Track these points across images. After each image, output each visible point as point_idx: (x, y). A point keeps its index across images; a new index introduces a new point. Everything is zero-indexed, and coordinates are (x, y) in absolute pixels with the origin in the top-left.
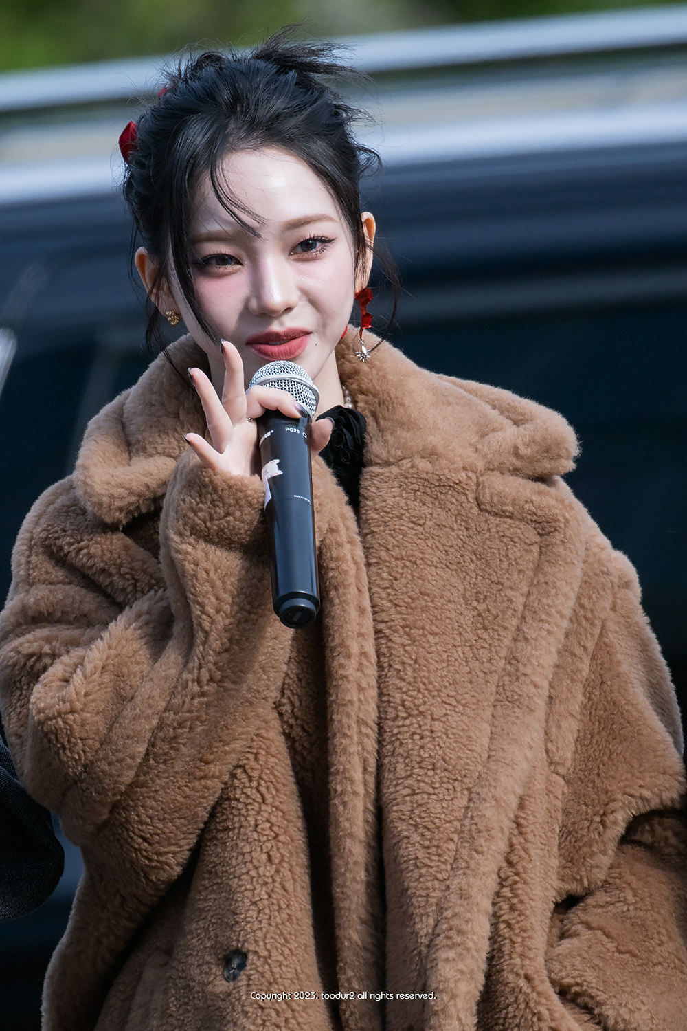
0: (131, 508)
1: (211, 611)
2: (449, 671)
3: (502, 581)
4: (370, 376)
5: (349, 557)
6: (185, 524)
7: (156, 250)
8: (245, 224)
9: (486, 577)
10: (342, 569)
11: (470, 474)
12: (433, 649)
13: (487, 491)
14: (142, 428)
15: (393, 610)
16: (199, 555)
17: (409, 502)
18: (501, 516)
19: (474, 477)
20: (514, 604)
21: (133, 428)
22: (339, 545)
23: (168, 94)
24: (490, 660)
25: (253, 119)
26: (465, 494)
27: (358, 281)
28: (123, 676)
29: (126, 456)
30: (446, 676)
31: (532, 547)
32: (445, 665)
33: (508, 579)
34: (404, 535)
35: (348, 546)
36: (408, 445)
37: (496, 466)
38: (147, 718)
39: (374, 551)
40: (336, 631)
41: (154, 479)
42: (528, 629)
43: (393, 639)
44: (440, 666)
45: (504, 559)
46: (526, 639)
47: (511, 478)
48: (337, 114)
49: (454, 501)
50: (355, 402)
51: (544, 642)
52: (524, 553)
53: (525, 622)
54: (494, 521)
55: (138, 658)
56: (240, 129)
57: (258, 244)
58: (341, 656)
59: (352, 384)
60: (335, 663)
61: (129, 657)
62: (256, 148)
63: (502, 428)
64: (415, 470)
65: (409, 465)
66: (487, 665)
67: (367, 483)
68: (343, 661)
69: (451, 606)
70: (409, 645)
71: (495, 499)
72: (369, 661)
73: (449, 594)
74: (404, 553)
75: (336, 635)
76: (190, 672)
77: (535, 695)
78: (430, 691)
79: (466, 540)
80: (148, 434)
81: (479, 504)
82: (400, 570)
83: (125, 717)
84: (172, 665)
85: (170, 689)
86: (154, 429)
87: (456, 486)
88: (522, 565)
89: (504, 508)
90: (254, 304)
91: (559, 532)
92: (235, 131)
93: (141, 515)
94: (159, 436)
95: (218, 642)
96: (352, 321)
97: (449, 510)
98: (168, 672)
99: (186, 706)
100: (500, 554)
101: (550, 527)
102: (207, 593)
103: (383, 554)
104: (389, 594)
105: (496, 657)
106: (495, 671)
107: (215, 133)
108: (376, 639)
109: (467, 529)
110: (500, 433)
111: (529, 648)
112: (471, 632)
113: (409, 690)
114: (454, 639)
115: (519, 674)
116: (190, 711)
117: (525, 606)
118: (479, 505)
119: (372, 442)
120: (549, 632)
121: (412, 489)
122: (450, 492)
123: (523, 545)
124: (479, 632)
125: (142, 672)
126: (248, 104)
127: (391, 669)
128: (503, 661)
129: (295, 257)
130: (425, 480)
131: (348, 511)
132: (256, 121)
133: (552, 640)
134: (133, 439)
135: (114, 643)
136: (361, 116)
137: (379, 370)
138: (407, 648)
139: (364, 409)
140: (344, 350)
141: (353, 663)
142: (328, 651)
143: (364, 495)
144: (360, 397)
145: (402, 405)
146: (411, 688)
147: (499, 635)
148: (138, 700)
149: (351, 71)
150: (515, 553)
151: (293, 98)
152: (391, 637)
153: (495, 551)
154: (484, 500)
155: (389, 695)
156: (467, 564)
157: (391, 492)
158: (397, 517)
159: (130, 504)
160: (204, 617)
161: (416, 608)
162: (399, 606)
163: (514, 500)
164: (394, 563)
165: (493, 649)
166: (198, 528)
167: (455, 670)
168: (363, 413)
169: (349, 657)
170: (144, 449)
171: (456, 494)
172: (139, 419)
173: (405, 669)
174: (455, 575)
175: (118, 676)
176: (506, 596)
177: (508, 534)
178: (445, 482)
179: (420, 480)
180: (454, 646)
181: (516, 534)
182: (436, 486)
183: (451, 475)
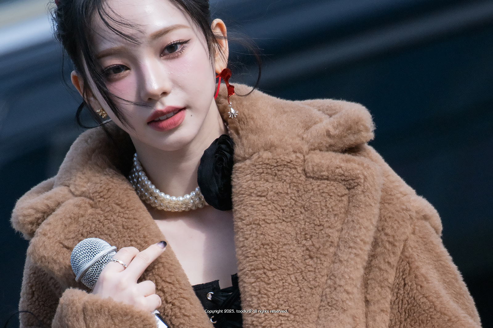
2: (283, 293)
3: (323, 223)
9: (311, 222)
11: (298, 155)
13: (310, 164)
17: (256, 183)
18: (321, 179)
19: (301, 156)
20: (331, 238)
24: (314, 279)
26: (295, 168)
31: (343, 198)
32: (280, 289)
33: (327, 221)
34: (252, 206)
36: (255, 144)
37: (316, 146)
42: (342, 253)
44: (276, 291)
45: (324, 208)
46: (340, 261)
49: (288, 174)
51: (353, 262)
52: (337, 202)
53: (339, 249)
54: (316, 183)
63: (321, 121)
64: (260, 159)
65: (257, 157)
66: (312, 282)
69: (286, 247)
73: (284, 240)
74: (251, 219)
77: (347, 299)
79: (297, 199)
82: (249, 232)
87: (289, 164)
88: (336, 211)
89: (322, 174)
90: (142, 94)
91: (360, 186)
97: (285, 181)
100: (321, 205)
101: (355, 183)
103: (240, 224)
106: (318, 286)
109: (298, 191)
111: (343, 267)
112: (301, 262)
114: (288, 270)
115: (336, 286)
117: (339, 238)
118: (306, 174)
120: (357, 255)
121: (258, 173)
122: (285, 169)
123: (337, 197)
124: (307, 261)
129: (165, 57)
130: (267, 164)
133: (358, 260)
138: (253, 285)
145: (253, 119)
147: (321, 260)
150: (331, 203)
153: (317, 203)
154: (308, 171)
156: (298, 216)
161: (259, 255)
163: (328, 167)
165: (317, 271)
167: (288, 291)
171: (289, 169)
174: (289, 225)
176: (326, 233)
177: (326, 190)
178: (281, 163)
179: (264, 165)
180: (288, 274)
181: (331, 190)
182: (275, 167)
183: (284, 158)
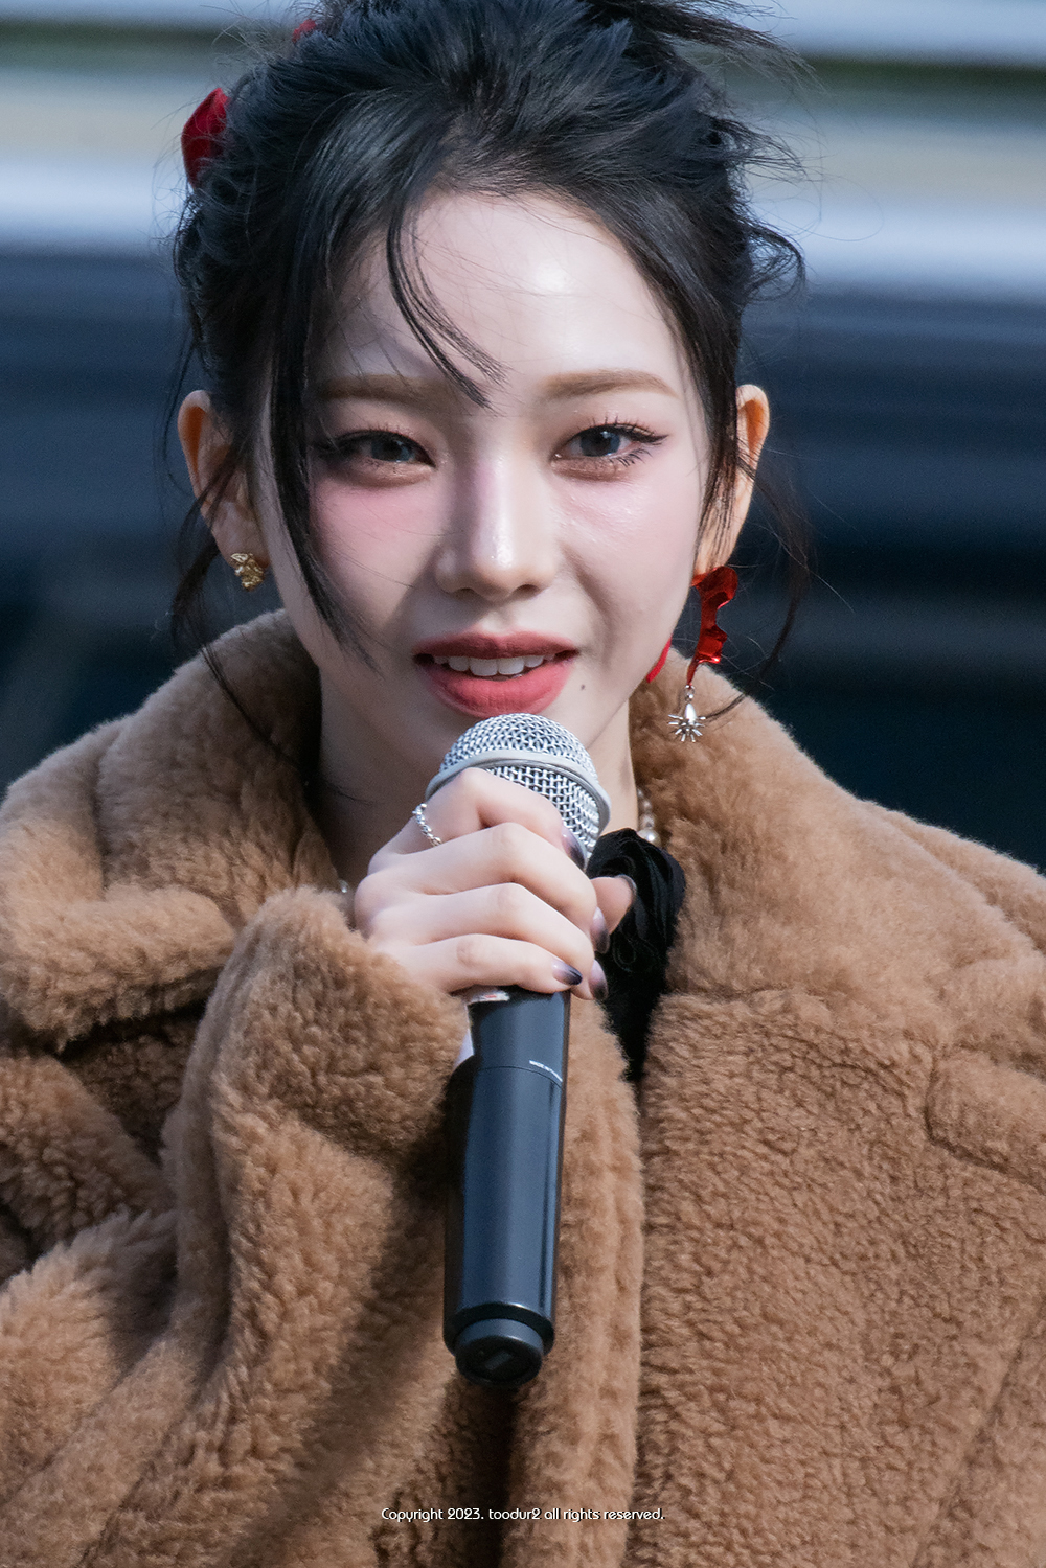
0: (96, 1001)
1: (289, 1288)
2: (805, 1512)
3: (961, 1317)
4: (710, 778)
5: (610, 1202)
6: (264, 1066)
7: (234, 400)
8: (453, 370)
9: (923, 1301)
10: (589, 1229)
11: (920, 1049)
12: (776, 1453)
13: (954, 1095)
14: (144, 815)
15: (693, 1346)
16: (283, 1147)
17: (765, 1094)
18: (979, 1162)
19: (927, 1057)
20: (980, 1375)
21: (121, 813)
22: (592, 1171)
23: (316, 34)
24: (904, 1501)
25: (511, 121)
26: (901, 1096)
27: (706, 548)
28: (32, 1404)
29: (95, 875)
30: (796, 1523)
32: (797, 1495)
33: (974, 1313)
34: (744, 1170)
35: (610, 1178)
36: (781, 957)
37: (982, 1041)
38: (79, 1516)
39: (666, 1196)
40: (551, 1374)
41: (160, 941)
42: (1007, 1439)
43: (685, 1414)
44: (785, 1497)
45: (971, 1265)
46: (998, 1464)
47: (1015, 1076)
48: (715, 140)
49: (872, 1107)
50: (664, 833)
52: (1021, 1258)
53: (1001, 1423)
54: (962, 1170)
55: (74, 1366)
56: (477, 140)
57: (479, 421)
58: (554, 1435)
59: (662, 789)
60: (539, 1450)
61: (54, 1362)
62: (508, 190)
63: (1007, 952)
64: (789, 1018)
65: (778, 1005)
66: (896, 1510)
67: (668, 1033)
68: (557, 1447)
69: (831, 1357)
70: (719, 1435)
71: (971, 1119)
72: (619, 1458)
73: (828, 1329)
74: (737, 1214)
75: (551, 1384)
76: (202, 1423)
78: (755, 1552)
79: (888, 1205)
80: (156, 831)
81: (930, 1124)
82: (723, 1254)
83: (25, 1506)
84: (157, 1398)
85: (143, 1455)
86: (175, 823)
87: (882, 1073)
88: (1014, 1287)
89: (989, 1144)
90: (447, 565)
92: (464, 143)
93: (114, 1023)
94: (185, 840)
95: (292, 1367)
96: (678, 640)
97: (858, 1127)
98: (147, 1414)
99: (182, 1505)
100: (963, 1251)
102: (288, 1242)
103: (688, 1208)
104: (688, 1307)
105: (920, 1495)
106: (913, 1529)
107: (413, 141)
108: (642, 1409)
109: (894, 1179)
110: (1002, 963)
111: (1003, 1486)
112: (870, 1426)
113: (705, 1542)
114: (827, 1437)
115: (970, 1544)
116: (187, 1518)
117: (1006, 1384)
118: (929, 1127)
119: (693, 936)
121: (776, 1064)
122: (866, 1086)
123: (1022, 1239)
124: (890, 1430)
125: (78, 1402)
126: (503, 88)
127: (670, 1485)
128: (936, 1508)
129: (564, 465)
130: (811, 1046)
131: (623, 1092)
132: (516, 128)
134: (117, 840)
135: (20, 1322)
136: (771, 152)
137: (733, 766)
138: (715, 1441)
139: (686, 854)
140: (651, 706)
141: (582, 1456)
142: (524, 1419)
143: (656, 1061)
144: (678, 824)
145: (780, 858)
146: (711, 1538)
147: (934, 1444)
148: (63, 1470)
149: (762, 43)
150: (1000, 1255)
151: (615, 86)
152: (679, 1409)
153: (954, 1244)
154: (943, 1117)
155: (655, 1545)
156: (882, 1264)
157: (725, 1063)
158: (732, 1124)
159: (95, 991)
160: (269, 1298)
161: (748, 1349)
162: (710, 1339)
163: (1015, 1128)
164: (710, 1233)
165: (916, 1475)
166: (294, 1081)
167: (819, 1511)
168: (683, 863)
169: (573, 1439)
170: (143, 867)
171: (879, 1091)
172: (140, 794)
173: (702, 1491)
174: (851, 1285)
175: (20, 1402)
176: (964, 1353)
177: (990, 1206)
178: (857, 1059)
179: (798, 1045)
180: (825, 1453)
181: (1008, 1210)
182: (834, 1065)
183: (873, 1045)
